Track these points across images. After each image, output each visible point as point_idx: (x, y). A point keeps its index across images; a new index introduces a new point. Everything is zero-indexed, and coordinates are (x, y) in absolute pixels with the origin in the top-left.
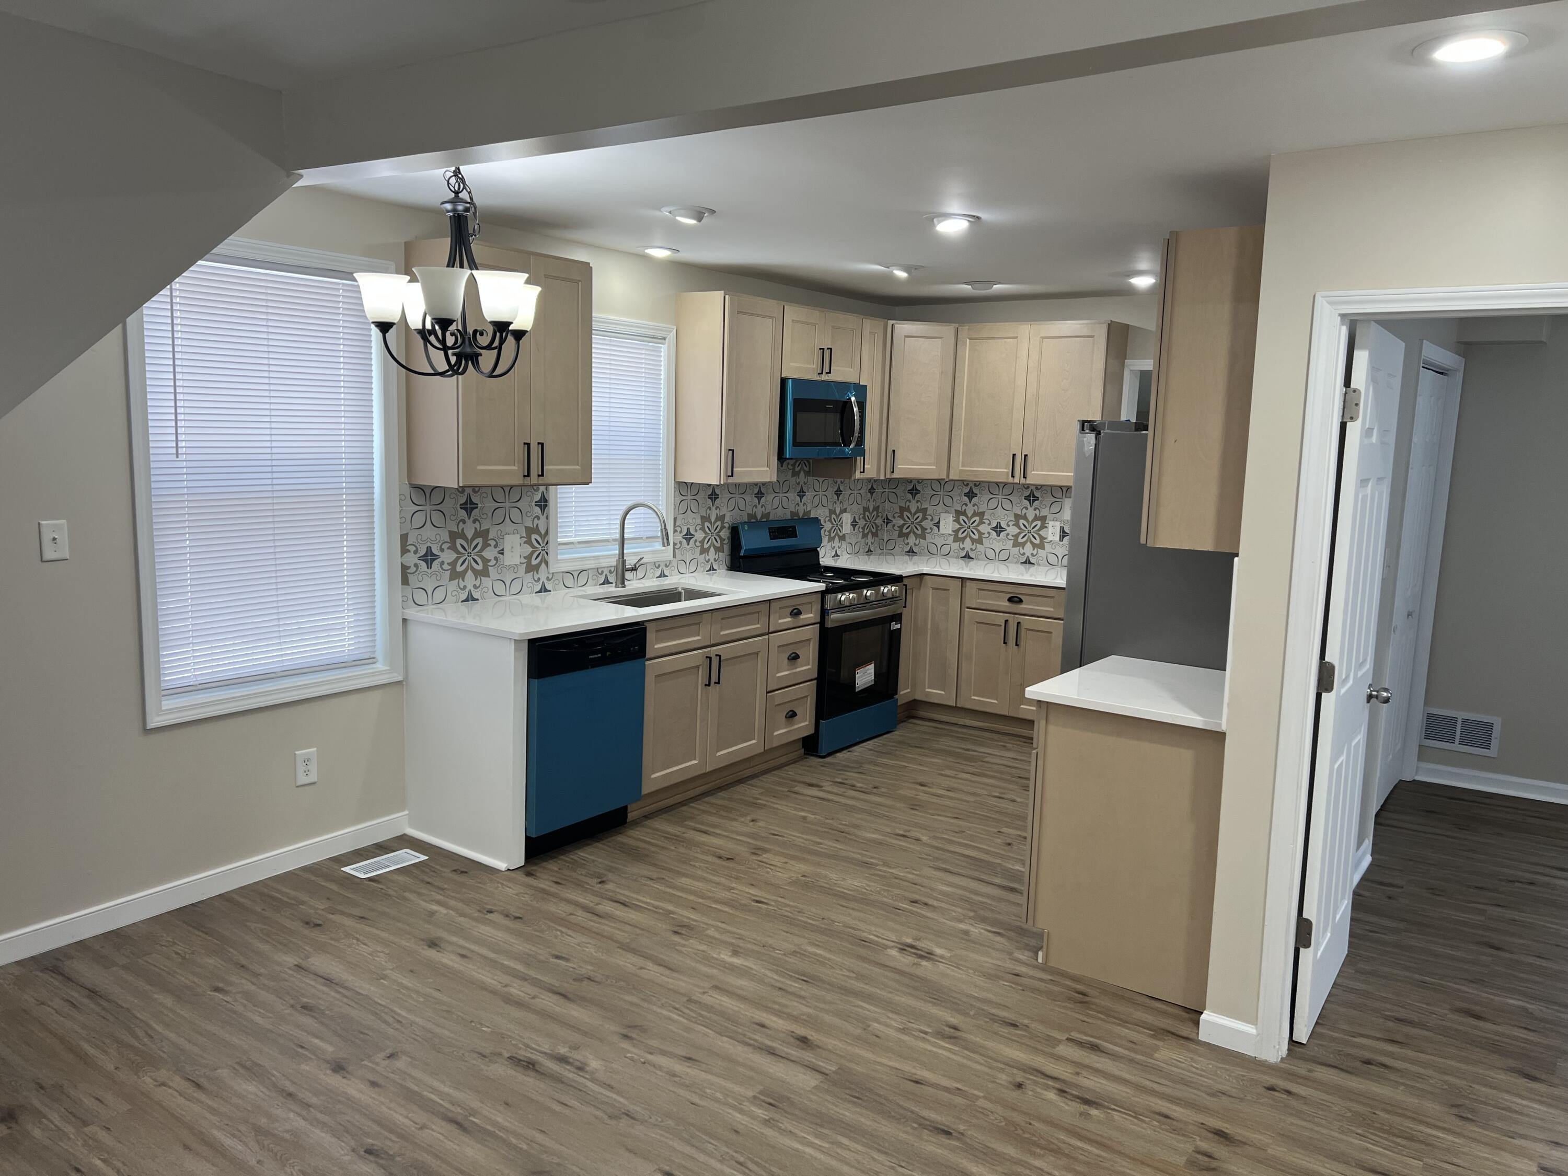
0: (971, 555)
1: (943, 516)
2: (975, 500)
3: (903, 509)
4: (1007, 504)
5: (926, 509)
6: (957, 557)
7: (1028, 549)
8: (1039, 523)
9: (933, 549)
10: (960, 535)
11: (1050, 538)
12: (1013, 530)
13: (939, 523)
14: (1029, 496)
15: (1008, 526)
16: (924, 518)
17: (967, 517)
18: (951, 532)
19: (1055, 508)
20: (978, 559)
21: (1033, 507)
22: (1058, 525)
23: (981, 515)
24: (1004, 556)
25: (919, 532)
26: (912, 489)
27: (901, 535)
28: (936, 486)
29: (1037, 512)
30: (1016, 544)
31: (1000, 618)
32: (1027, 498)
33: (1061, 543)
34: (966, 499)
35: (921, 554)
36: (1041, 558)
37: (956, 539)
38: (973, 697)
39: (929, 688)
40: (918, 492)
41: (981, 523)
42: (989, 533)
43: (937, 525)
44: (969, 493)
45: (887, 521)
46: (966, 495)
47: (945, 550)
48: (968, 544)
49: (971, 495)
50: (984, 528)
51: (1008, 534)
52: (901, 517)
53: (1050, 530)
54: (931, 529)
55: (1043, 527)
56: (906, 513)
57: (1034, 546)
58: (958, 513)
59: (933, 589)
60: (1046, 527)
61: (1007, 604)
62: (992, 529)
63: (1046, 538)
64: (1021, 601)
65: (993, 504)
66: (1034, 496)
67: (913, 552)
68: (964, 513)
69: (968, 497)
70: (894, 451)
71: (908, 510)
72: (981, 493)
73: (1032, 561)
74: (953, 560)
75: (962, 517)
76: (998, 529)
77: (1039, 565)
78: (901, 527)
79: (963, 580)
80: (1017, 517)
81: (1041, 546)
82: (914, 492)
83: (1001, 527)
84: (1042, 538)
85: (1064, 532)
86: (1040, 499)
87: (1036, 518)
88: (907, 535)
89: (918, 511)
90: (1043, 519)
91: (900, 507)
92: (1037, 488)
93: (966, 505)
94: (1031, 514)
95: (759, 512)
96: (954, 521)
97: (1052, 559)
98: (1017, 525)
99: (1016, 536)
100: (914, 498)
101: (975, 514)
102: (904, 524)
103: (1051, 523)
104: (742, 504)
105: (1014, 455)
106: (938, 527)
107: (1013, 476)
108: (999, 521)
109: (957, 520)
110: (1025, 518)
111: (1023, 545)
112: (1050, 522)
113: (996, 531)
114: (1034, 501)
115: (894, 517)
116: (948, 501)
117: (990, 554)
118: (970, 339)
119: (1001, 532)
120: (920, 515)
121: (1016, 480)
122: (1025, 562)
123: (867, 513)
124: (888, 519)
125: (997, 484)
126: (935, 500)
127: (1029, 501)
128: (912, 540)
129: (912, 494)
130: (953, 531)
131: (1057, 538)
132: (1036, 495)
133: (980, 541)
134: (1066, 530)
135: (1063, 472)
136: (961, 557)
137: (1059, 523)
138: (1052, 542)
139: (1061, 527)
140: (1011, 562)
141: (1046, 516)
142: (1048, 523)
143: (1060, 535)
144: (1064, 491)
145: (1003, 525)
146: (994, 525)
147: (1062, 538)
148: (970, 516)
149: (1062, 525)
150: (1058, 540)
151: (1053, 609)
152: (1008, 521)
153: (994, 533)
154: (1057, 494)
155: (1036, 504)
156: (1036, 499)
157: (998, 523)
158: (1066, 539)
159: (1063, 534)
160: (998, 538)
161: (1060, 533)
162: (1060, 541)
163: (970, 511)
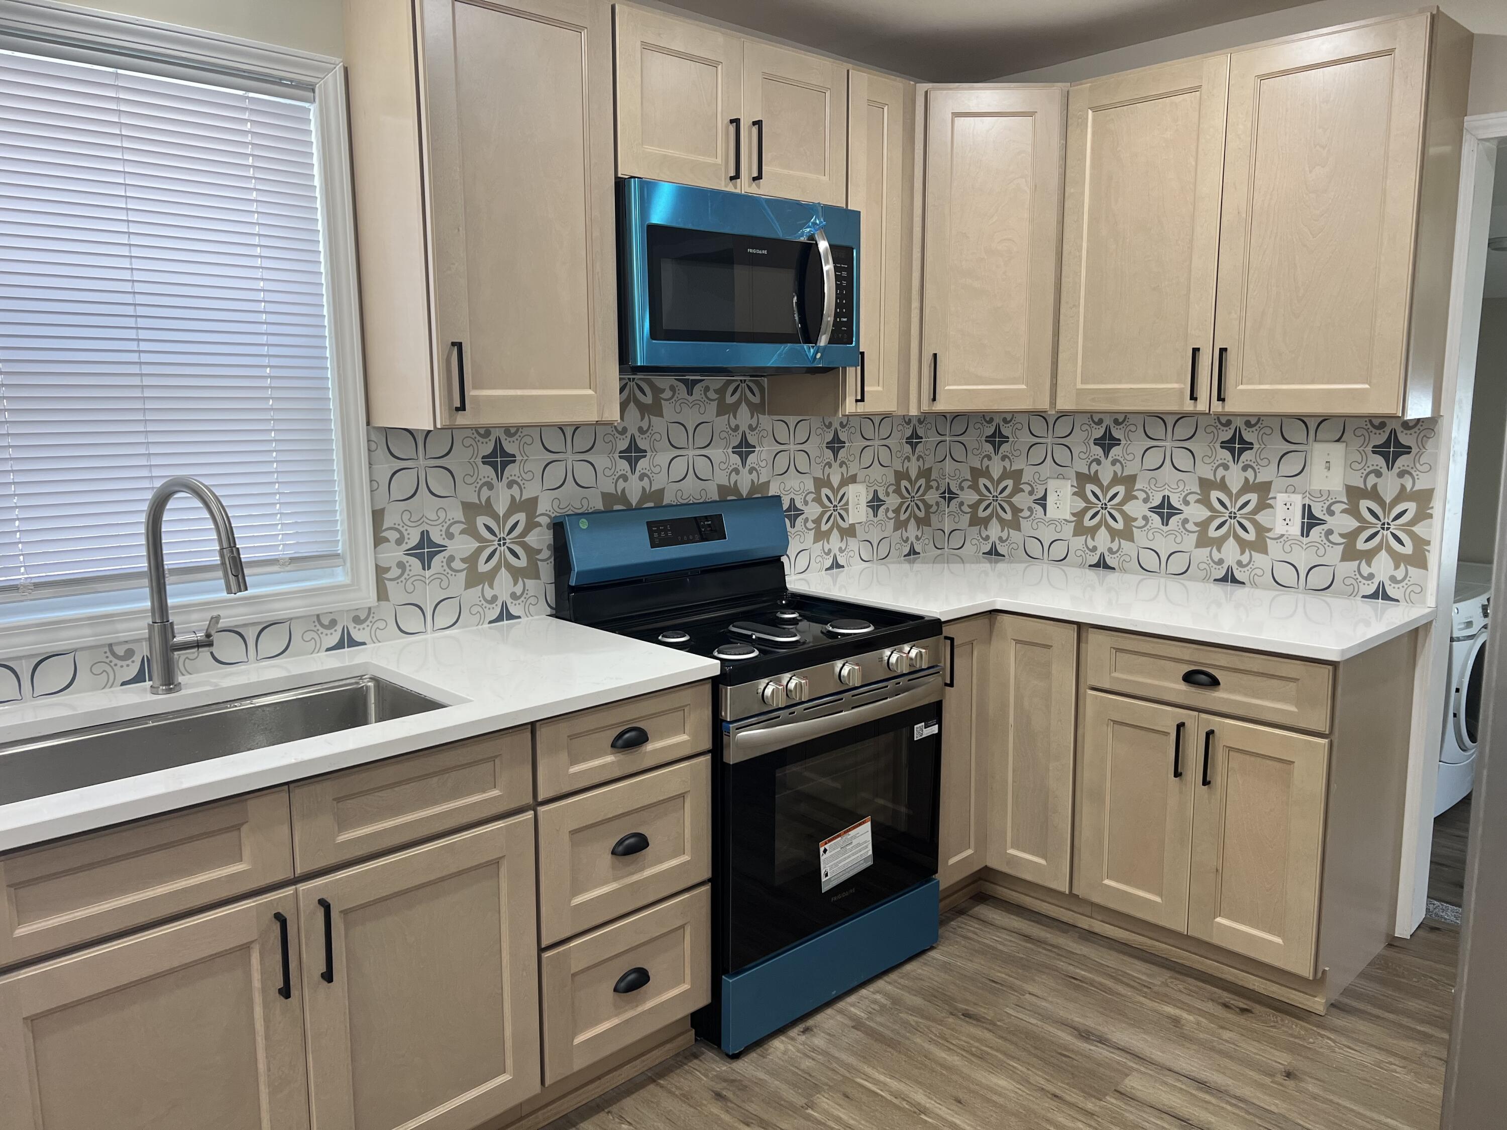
0: (1110, 561)
1: (1052, 485)
2: (1115, 451)
3: (977, 473)
4: (1183, 460)
5: (1021, 471)
6: (1081, 566)
7: (1230, 552)
8: (1253, 497)
9: (1034, 548)
10: (1087, 523)
11: (1279, 528)
12: (1196, 512)
13: (1044, 498)
14: (1232, 440)
15: (1187, 503)
16: (1017, 490)
17: (1100, 486)
18: (1068, 517)
19: (1291, 465)
20: (1123, 570)
21: (1241, 464)
22: (1297, 501)
23: (1130, 481)
24: (1177, 563)
25: (1008, 516)
26: (993, 435)
27: (975, 521)
28: (1038, 426)
29: (1250, 474)
30: (1203, 541)
31: (1168, 718)
32: (1227, 445)
33: (1305, 540)
34: (1098, 451)
35: (1013, 559)
36: (1259, 572)
37: (1080, 530)
38: (1107, 882)
39: (1015, 846)
40: (1004, 439)
41: (1129, 497)
42: (1145, 518)
43: (1042, 502)
44: (1103, 437)
45: (949, 496)
46: (1097, 442)
47: (1058, 550)
48: (1102, 539)
49: (1107, 442)
50: (1136, 509)
51: (1186, 521)
52: (975, 487)
53: (1280, 510)
54: (1030, 509)
55: (1264, 505)
56: (982, 481)
57: (1243, 545)
58: (1083, 479)
59: (1018, 642)
60: (1270, 506)
61: (1183, 687)
62: (1153, 510)
63: (1269, 530)
64: (1214, 682)
65: (1153, 459)
66: (1242, 441)
67: (998, 554)
68: (1094, 479)
69: (1102, 446)
70: (935, 355)
71: (986, 474)
72: (1127, 438)
73: (1238, 576)
74: (1074, 572)
75: (1089, 487)
76: (1166, 511)
77: (1255, 585)
78: (975, 507)
80: (1206, 485)
81: (1260, 546)
82: (997, 439)
83: (1170, 506)
84: (1261, 530)
85: (1311, 516)
86: (1256, 446)
87: (1247, 487)
88: (985, 522)
89: (1005, 475)
90: (1264, 489)
91: (973, 470)
92: (1248, 424)
93: (1099, 462)
94: (1235, 478)
95: (634, 490)
96: (1074, 494)
97: (1286, 574)
98: (1205, 501)
99: (1204, 525)
100: (996, 452)
101: (1116, 480)
102: (980, 502)
103: (1281, 498)
104: (584, 473)
105: (1196, 351)
106: (1044, 507)
107: (1193, 397)
108: (1166, 493)
109: (1080, 493)
110: (1222, 486)
111: (1219, 543)
112: (1280, 496)
113: (1161, 515)
114: (1241, 451)
115: (962, 489)
116: (1061, 455)
117: (1149, 560)
118: (1095, 109)
119: (1170, 515)
120: (1010, 483)
121: (1202, 406)
122: (1224, 579)
123: (904, 483)
124: (950, 492)
125: (1159, 416)
126: (1037, 454)
127: (1232, 451)
128: (994, 531)
129: (993, 443)
130: (1074, 515)
131: (1296, 529)
132: (1247, 437)
133: (1127, 534)
134: (1317, 512)
135: (1313, 382)
136: (1090, 566)
137: (1299, 497)
138: (1284, 538)
139: (1304, 506)
140: (1190, 579)
141: (1270, 483)
142: (1275, 498)
143: (1303, 523)
144: (1312, 426)
145: (1175, 502)
146: (1157, 501)
147: (1306, 529)
148: (1105, 484)
149: (1307, 502)
150: (1299, 533)
151: (1296, 707)
152: (1186, 492)
153: (1156, 519)
154: (1297, 433)
155: (1247, 456)
156: (1247, 446)
157: (1164, 497)
158: (1316, 532)
159: (1310, 521)
160: (1165, 528)
161: (1303, 518)
162: (1302, 535)
163: (1106, 473)
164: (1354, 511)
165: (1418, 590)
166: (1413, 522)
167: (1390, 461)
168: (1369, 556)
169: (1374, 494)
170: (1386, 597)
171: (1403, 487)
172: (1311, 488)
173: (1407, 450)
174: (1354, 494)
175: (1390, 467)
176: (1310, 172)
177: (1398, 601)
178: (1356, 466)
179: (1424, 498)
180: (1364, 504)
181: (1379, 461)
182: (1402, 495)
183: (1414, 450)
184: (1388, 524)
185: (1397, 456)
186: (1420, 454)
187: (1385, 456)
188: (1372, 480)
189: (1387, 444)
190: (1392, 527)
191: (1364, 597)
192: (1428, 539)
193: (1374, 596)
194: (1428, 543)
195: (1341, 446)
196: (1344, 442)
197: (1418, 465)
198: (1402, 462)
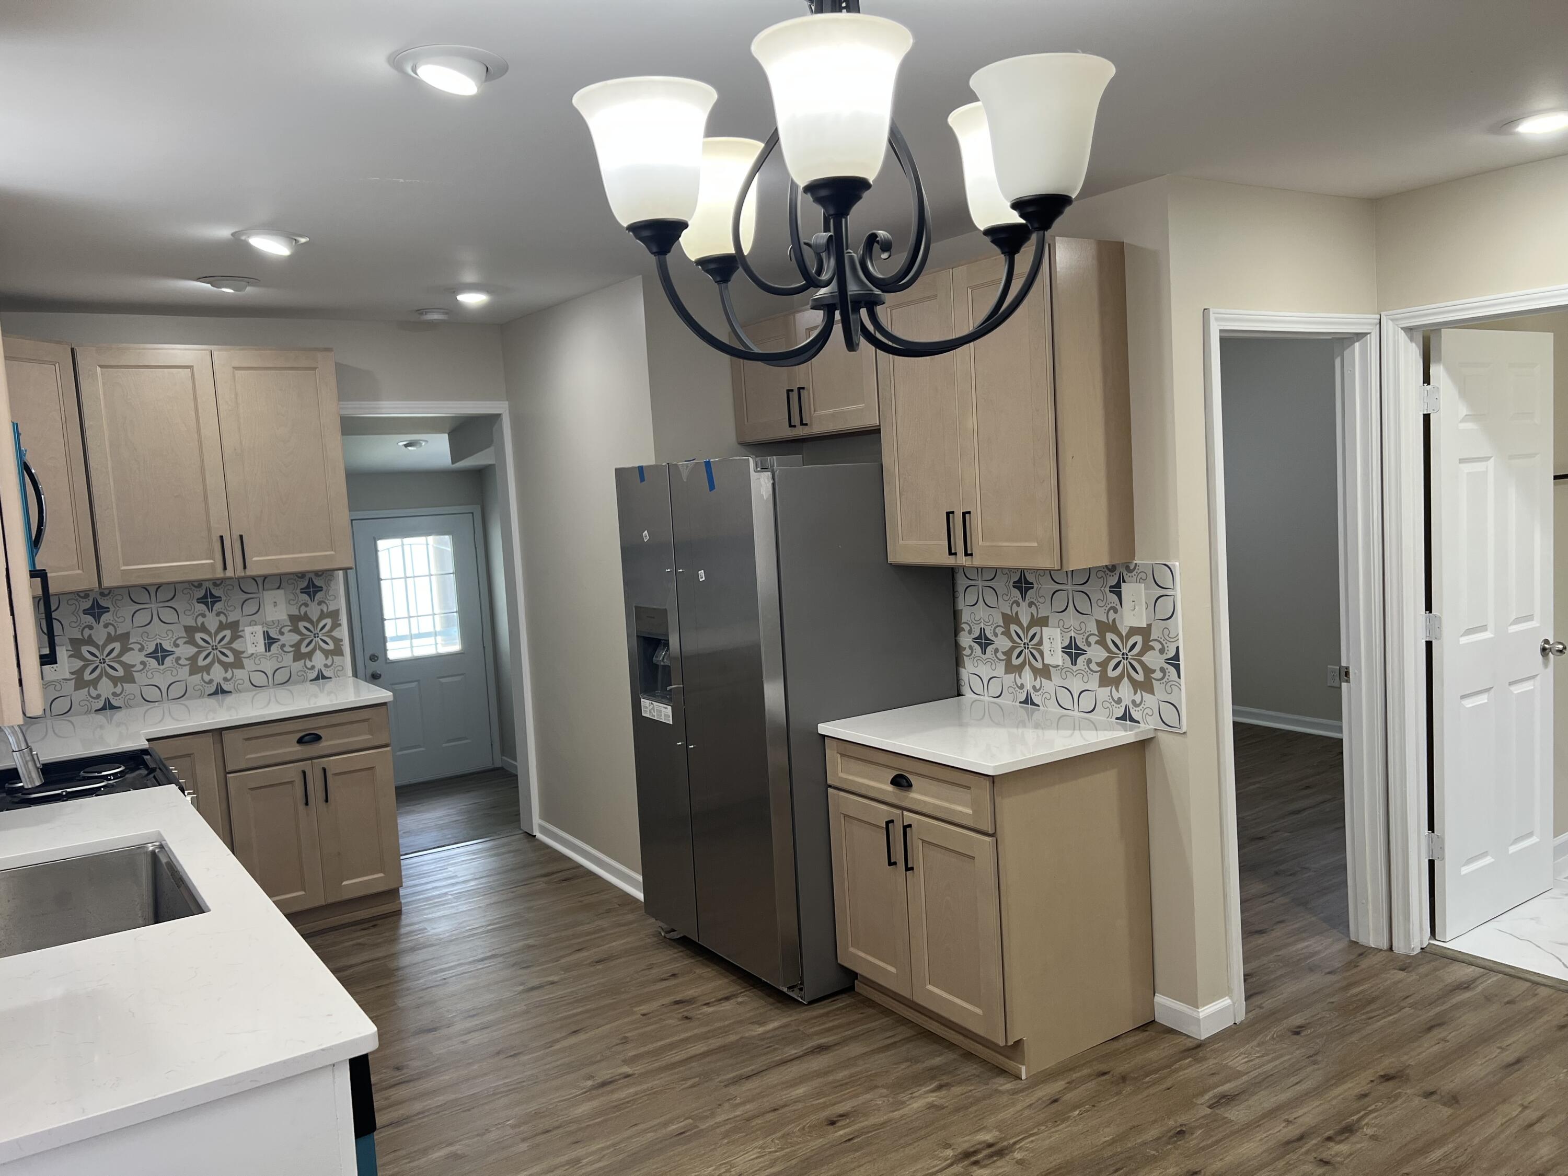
0: (115, 702)
2: (105, 618)
4: (168, 615)
6: (88, 713)
7: (217, 673)
8: (228, 633)
10: (88, 677)
11: (250, 650)
12: (186, 651)
14: (205, 597)
15: (177, 646)
17: (96, 646)
18: (68, 676)
19: (250, 608)
20: (128, 706)
21: (214, 612)
22: (259, 630)
23: (124, 638)
24: (176, 691)
29: (222, 617)
30: (194, 670)
31: (292, 772)
32: (202, 600)
33: (268, 654)
34: (89, 619)
36: (241, 682)
37: (81, 684)
41: (125, 650)
42: (143, 663)
44: (93, 608)
46: (88, 612)
47: (62, 706)
48: (105, 687)
49: (96, 611)
50: (133, 658)
51: (178, 659)
53: (248, 638)
55: (236, 636)
57: (226, 666)
58: (77, 644)
60: (241, 637)
61: (298, 748)
62: (149, 655)
63: (243, 652)
65: (142, 618)
66: (212, 596)
68: (90, 641)
69: (93, 614)
72: (115, 606)
73: (225, 687)
75: (85, 649)
76: (160, 654)
77: (238, 691)
79: (219, 733)
80: (190, 630)
81: (238, 664)
83: (163, 650)
84: (237, 654)
85: (269, 637)
86: (223, 598)
87: (222, 627)
90: (234, 626)
93: (91, 628)
94: (212, 622)
96: (70, 656)
97: (259, 679)
98: (192, 642)
99: (193, 659)
101: (110, 639)
103: (248, 630)
105: (222, 537)
107: (225, 568)
108: (159, 641)
109: (78, 655)
110: (203, 629)
111: (207, 669)
112: (246, 629)
113: (156, 658)
114: (213, 603)
117: (152, 693)
118: (103, 367)
119: (164, 657)
121: (230, 573)
122: (215, 693)
125: (145, 588)
127: (206, 604)
130: (72, 673)
131: (261, 648)
132: (216, 593)
133: (129, 678)
134: (273, 635)
135: (301, 552)
136: (96, 711)
137: (261, 626)
138: (255, 655)
139: (264, 632)
140: (190, 698)
141: (239, 621)
142: (243, 631)
143: (265, 644)
144: (260, 581)
145: (167, 646)
146: (151, 648)
147: (268, 647)
148: (101, 643)
149: (265, 629)
150: (264, 650)
151: (372, 735)
152: (175, 638)
153: (153, 662)
154: (251, 587)
155: (217, 606)
156: (216, 599)
157: (157, 645)
158: (274, 648)
159: (270, 641)
160: (162, 667)
161: (265, 640)
162: (266, 651)
163: (100, 634)
164: (296, 630)
165: (340, 668)
166: (331, 630)
167: (312, 595)
168: (309, 655)
169: (306, 618)
170: (324, 677)
171: (322, 610)
172: (267, 620)
173: (320, 589)
174: (294, 620)
175: (312, 599)
176: (278, 429)
177: (330, 678)
178: (292, 602)
179: (335, 615)
180: (301, 625)
181: (305, 597)
182: (322, 616)
183: (325, 588)
184: (317, 634)
185: (315, 593)
186: (328, 591)
187: (308, 594)
188: (303, 609)
189: (308, 587)
190: (320, 635)
191: (311, 681)
192: (340, 638)
193: (317, 679)
194: (341, 640)
195: (281, 592)
196: (282, 588)
197: (328, 597)
198: (319, 596)
